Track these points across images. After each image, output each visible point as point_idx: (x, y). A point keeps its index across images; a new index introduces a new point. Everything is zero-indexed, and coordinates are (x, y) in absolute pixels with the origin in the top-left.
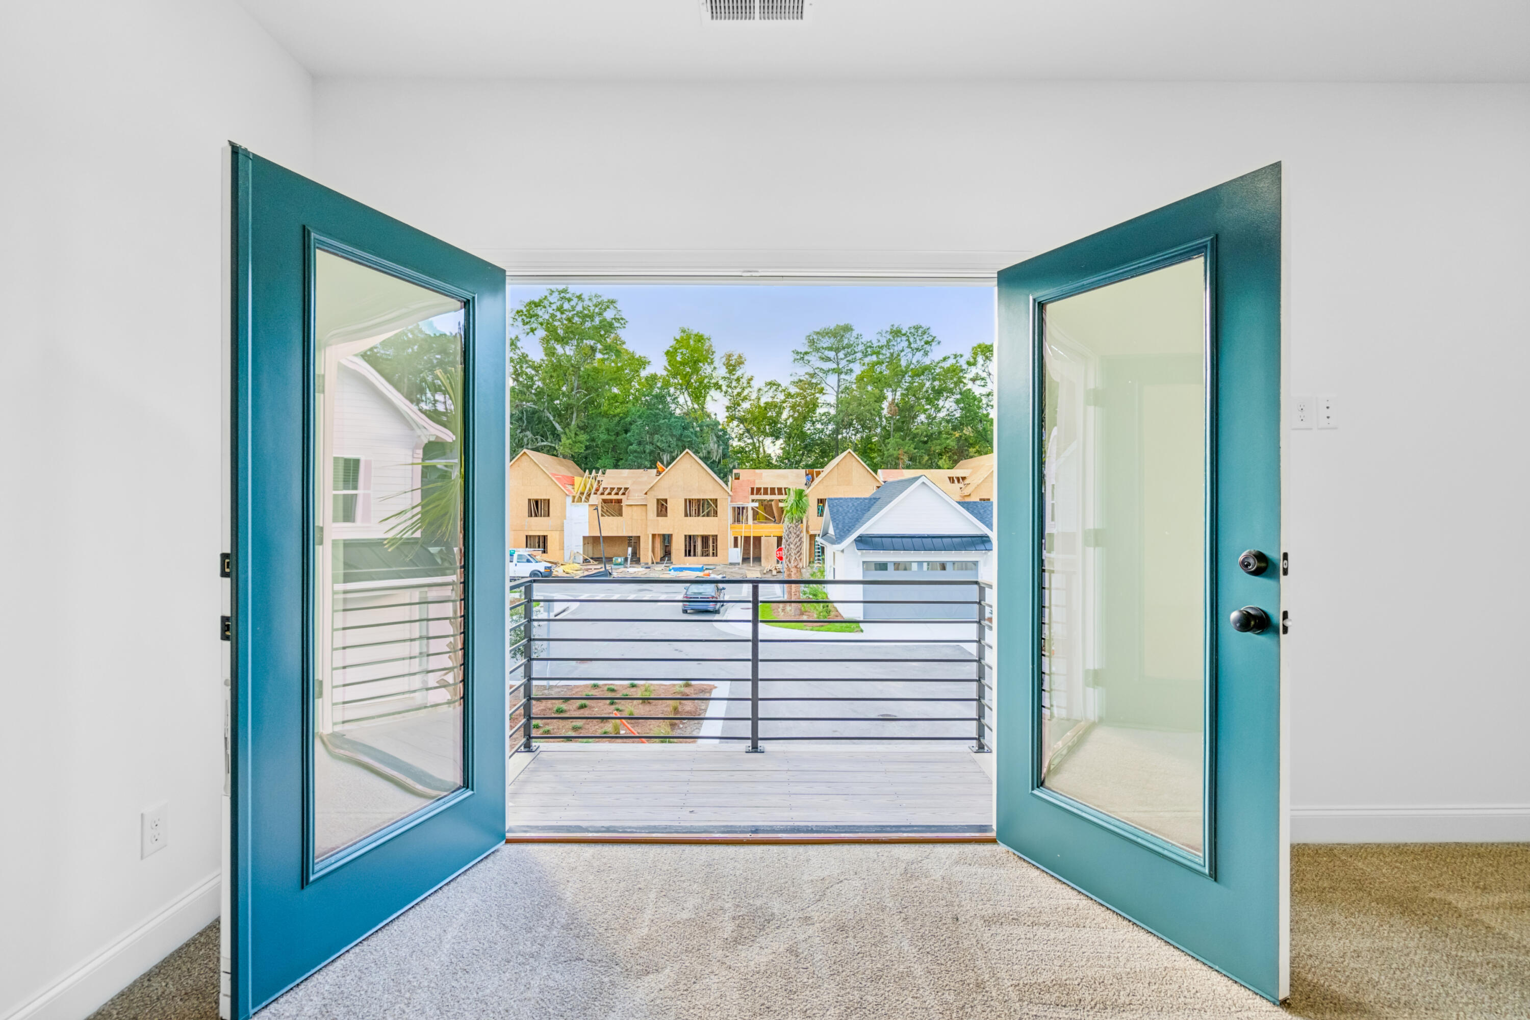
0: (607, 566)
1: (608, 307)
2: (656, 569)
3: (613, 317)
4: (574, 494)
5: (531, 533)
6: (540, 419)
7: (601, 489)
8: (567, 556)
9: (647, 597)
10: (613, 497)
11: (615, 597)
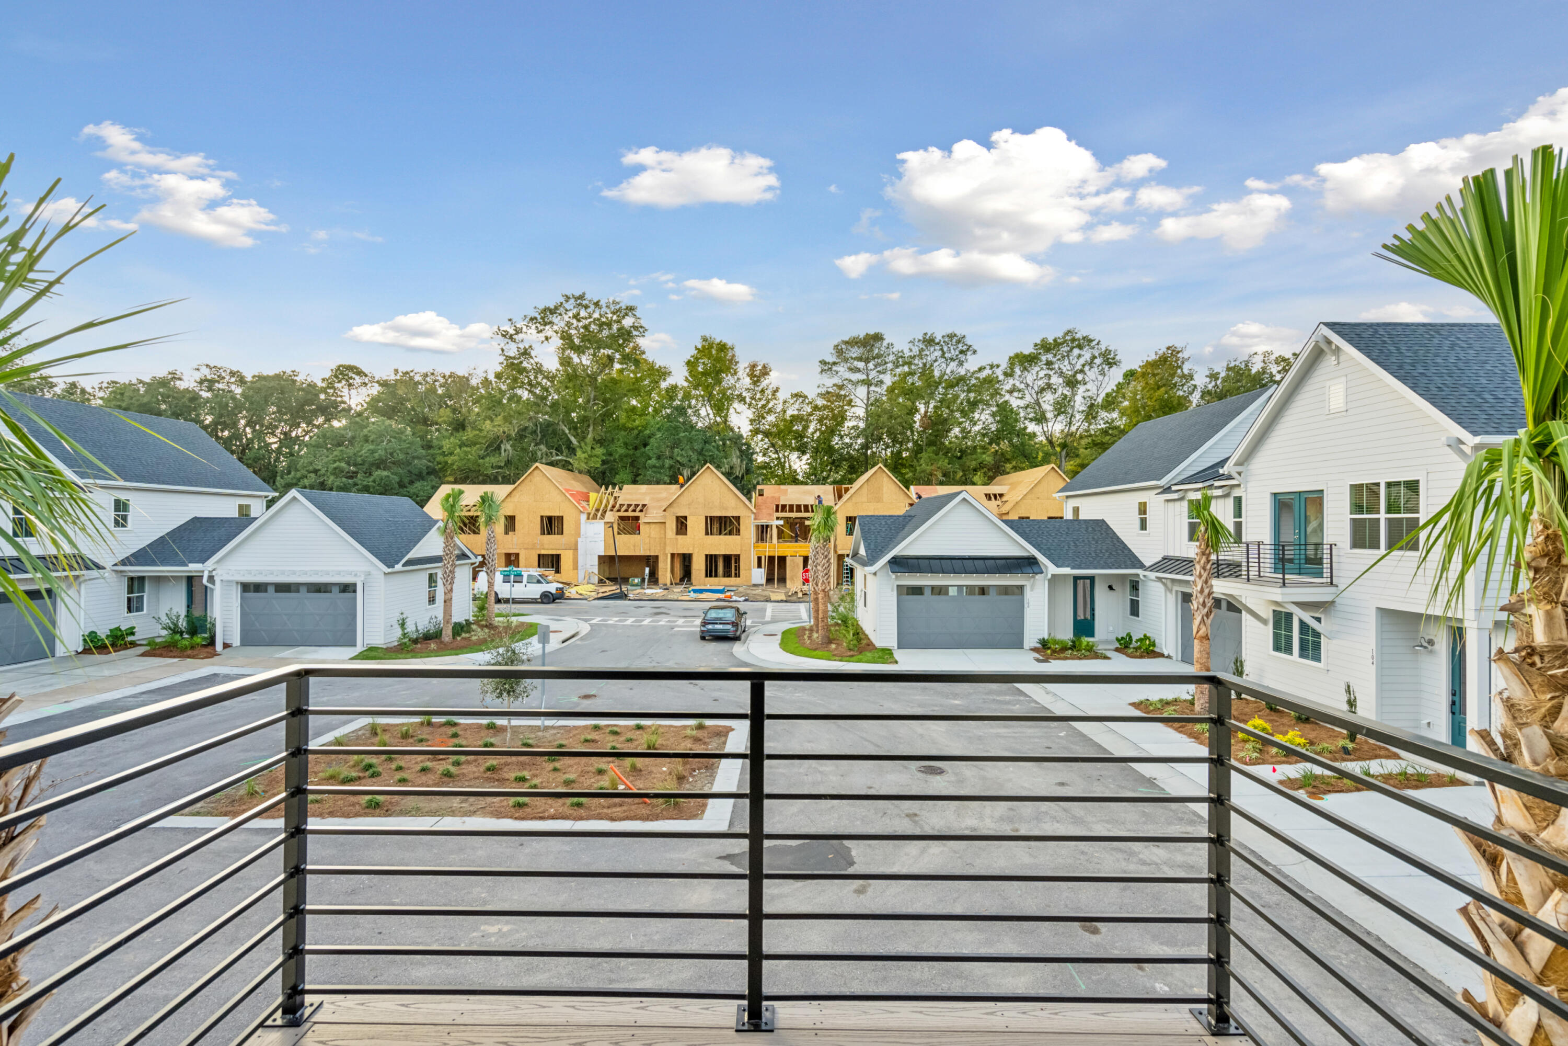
0: (622, 586)
1: (627, 314)
2: (675, 590)
3: (632, 325)
4: (589, 511)
5: (543, 552)
6: (554, 433)
7: (618, 506)
8: (581, 576)
9: (663, 621)
10: (630, 514)
11: (630, 621)
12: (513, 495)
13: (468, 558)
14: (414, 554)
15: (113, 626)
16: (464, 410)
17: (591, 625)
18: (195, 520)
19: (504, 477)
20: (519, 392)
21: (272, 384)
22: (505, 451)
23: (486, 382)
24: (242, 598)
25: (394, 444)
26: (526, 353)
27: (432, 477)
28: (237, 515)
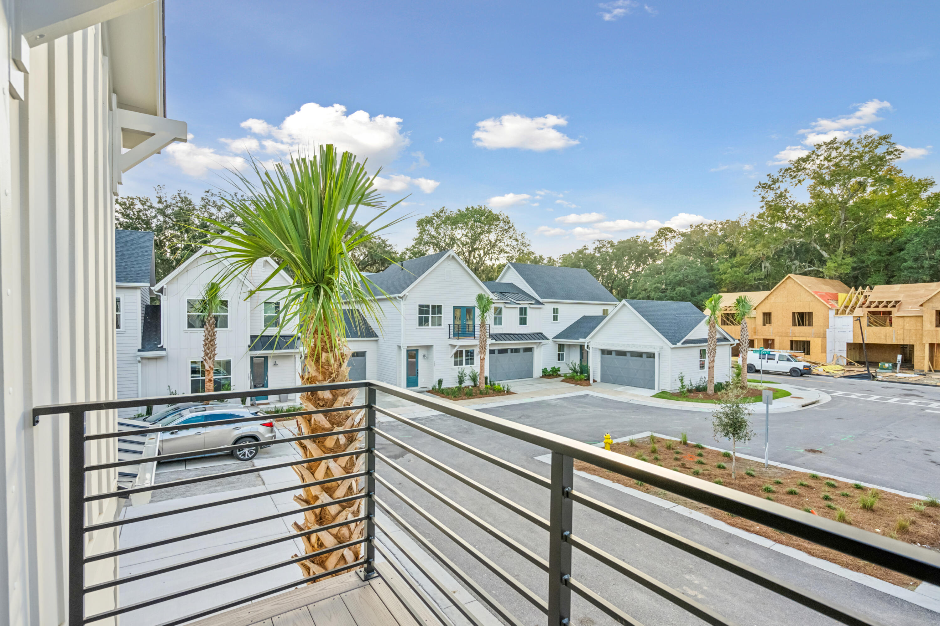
0: (870, 369)
1: (880, 144)
2: (933, 376)
3: (885, 151)
4: (838, 307)
5: (794, 339)
6: (807, 251)
7: (868, 303)
8: (829, 357)
9: (913, 402)
10: (881, 309)
11: (874, 398)
12: (769, 298)
13: (728, 340)
14: (689, 337)
15: (553, 367)
16: (735, 244)
17: (832, 397)
18: (584, 317)
19: (764, 286)
20: (778, 225)
21: (626, 244)
22: (765, 267)
23: (753, 222)
24: (601, 357)
25: (689, 271)
26: (781, 196)
27: (713, 289)
28: (602, 315)
